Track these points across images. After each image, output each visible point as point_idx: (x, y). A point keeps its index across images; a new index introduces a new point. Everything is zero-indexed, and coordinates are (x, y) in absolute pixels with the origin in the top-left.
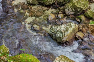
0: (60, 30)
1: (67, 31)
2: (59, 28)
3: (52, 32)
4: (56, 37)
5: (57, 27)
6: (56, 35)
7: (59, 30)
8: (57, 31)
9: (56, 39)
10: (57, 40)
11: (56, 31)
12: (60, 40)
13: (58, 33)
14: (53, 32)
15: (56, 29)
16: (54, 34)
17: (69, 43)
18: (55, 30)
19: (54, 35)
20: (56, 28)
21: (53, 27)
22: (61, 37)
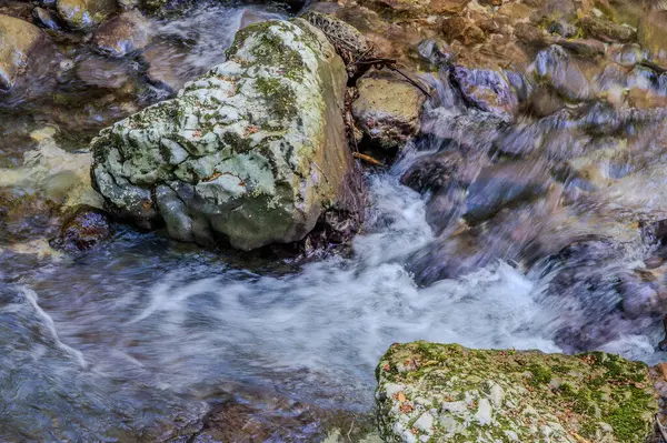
0: (218, 130)
1: (294, 111)
2: (192, 119)
3: (141, 184)
4: (208, 208)
5: (174, 116)
6: (197, 197)
7: (210, 137)
8: (192, 151)
9: (211, 229)
10: (235, 232)
11: (178, 155)
12: (261, 222)
13: (205, 165)
14: (152, 174)
15: (174, 138)
16: (162, 191)
17: (343, 214)
18: (165, 152)
19: (172, 206)
20: (159, 128)
21: (136, 134)
22: (264, 197)
